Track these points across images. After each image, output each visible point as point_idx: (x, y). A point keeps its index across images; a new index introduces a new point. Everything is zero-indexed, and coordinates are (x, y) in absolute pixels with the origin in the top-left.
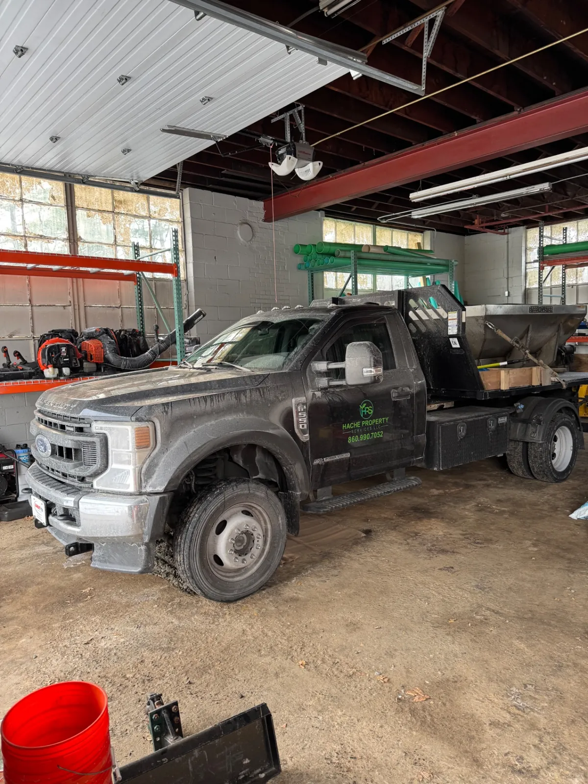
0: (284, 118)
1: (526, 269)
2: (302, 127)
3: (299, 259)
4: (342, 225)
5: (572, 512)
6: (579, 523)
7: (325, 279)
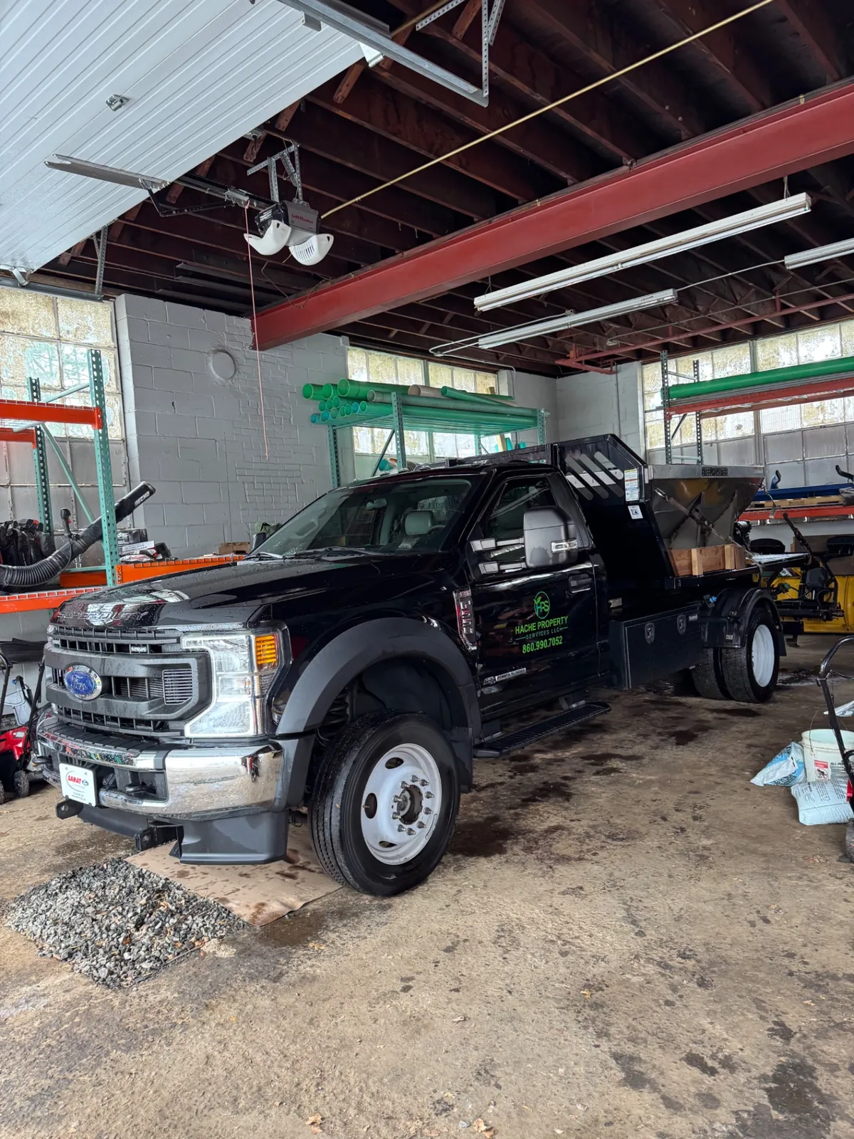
0: (266, 168)
1: (645, 422)
2: (296, 179)
3: (312, 407)
4: (377, 358)
5: (755, 773)
6: (767, 791)
7: (355, 439)
